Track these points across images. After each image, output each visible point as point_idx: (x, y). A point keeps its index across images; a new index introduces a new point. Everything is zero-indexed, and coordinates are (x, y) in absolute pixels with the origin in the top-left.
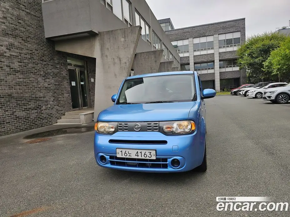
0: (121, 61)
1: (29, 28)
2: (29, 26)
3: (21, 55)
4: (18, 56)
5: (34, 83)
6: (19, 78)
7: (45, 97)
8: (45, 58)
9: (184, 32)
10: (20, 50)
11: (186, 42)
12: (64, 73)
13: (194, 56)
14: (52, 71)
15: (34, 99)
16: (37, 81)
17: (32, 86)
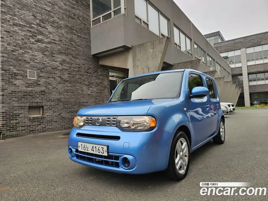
0: (149, 70)
1: (78, 47)
2: (79, 46)
3: (70, 69)
4: (68, 70)
5: (79, 90)
6: (67, 87)
7: (87, 103)
8: (90, 71)
9: (235, 43)
10: (70, 64)
11: (237, 53)
12: (106, 83)
13: (248, 66)
14: (95, 82)
15: (78, 104)
16: (82, 89)
17: (78, 93)
